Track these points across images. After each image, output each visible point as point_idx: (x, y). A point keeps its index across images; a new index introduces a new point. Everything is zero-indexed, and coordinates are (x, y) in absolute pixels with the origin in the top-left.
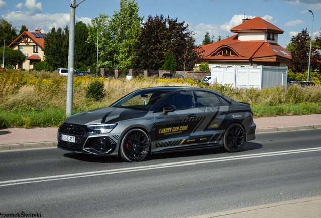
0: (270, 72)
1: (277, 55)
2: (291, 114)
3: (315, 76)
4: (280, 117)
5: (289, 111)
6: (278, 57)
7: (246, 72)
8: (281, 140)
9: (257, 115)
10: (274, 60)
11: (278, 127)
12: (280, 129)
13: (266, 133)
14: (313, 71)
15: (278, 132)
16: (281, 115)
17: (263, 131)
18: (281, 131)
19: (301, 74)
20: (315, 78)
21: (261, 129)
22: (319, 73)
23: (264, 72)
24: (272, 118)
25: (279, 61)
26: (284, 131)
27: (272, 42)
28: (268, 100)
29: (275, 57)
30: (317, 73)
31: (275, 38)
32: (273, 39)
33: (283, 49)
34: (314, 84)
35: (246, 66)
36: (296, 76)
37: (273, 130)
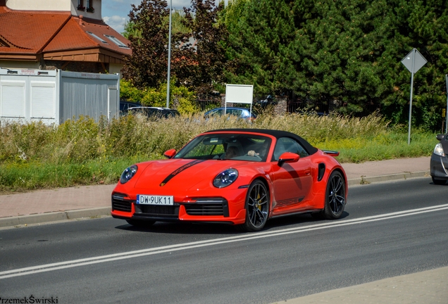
0: (79, 85)
1: (100, 48)
2: (108, 179)
3: (183, 96)
4: (83, 188)
5: (104, 175)
6: (104, 51)
7: (21, 86)
8: (66, 240)
9: (28, 184)
10: (94, 58)
11: (71, 210)
12: (74, 215)
13: (39, 224)
14: (178, 85)
15: (67, 221)
16: (85, 184)
17: (33, 222)
18: (75, 220)
19: (153, 92)
20: (183, 100)
21: (28, 215)
22: (190, 90)
23: (66, 84)
24: (62, 190)
25: (106, 61)
26: (83, 219)
27: (89, 15)
28: (66, 150)
29: (98, 51)
30: (186, 89)
31: (95, 6)
32: (91, 10)
33: (115, 34)
34: (179, 114)
35: (19, 71)
36: (142, 97)
37: (57, 217)
